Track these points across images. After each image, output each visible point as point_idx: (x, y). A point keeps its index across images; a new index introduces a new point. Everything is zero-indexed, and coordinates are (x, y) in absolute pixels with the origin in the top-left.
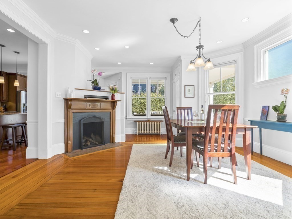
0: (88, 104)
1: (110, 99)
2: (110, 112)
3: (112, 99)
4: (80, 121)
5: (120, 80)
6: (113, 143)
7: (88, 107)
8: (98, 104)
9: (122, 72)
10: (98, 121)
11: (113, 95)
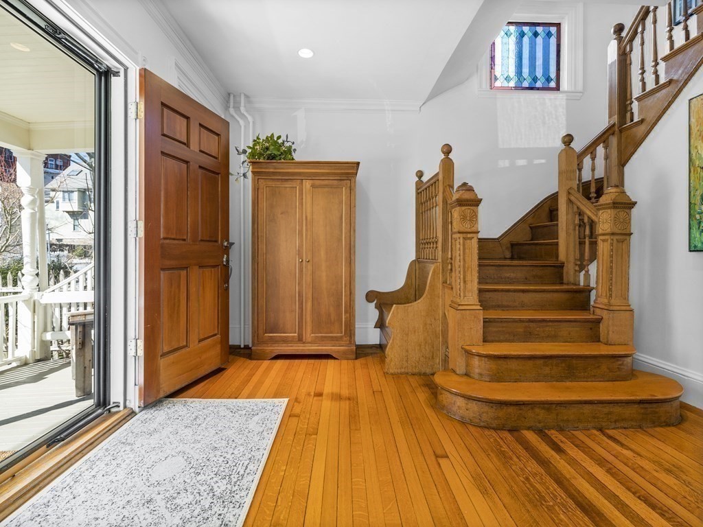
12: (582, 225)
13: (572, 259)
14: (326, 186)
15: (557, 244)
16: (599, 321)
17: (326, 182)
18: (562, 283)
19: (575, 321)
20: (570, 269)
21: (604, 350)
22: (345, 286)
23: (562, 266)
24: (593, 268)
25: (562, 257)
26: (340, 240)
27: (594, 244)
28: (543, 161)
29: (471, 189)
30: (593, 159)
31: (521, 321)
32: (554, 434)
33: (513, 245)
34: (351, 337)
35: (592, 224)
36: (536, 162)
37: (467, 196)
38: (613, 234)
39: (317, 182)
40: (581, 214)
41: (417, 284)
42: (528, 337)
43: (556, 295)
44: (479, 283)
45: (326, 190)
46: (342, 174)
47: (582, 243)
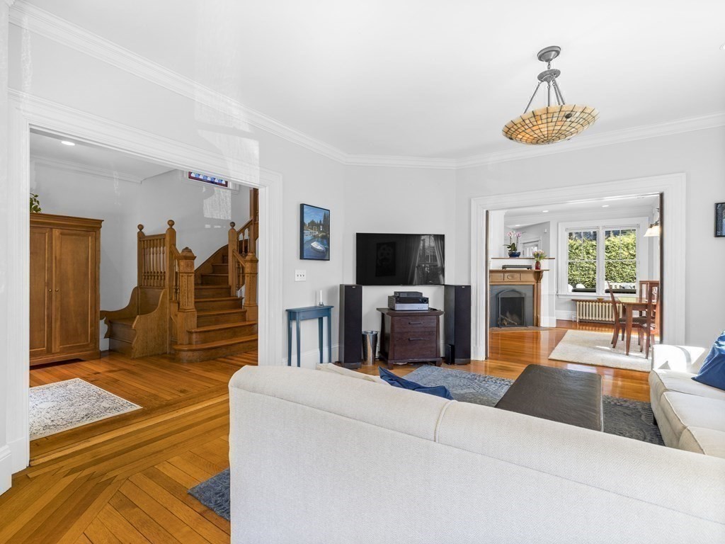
0: (506, 275)
1: (534, 269)
2: (534, 285)
3: (537, 268)
4: (498, 294)
5: (547, 234)
6: (537, 325)
7: (506, 279)
8: (518, 275)
9: (549, 222)
10: (517, 296)
11: (538, 263)
12: (239, 268)
13: (234, 284)
14: (75, 235)
15: (228, 276)
16: (245, 312)
17: (75, 232)
18: (230, 296)
19: (236, 313)
20: (233, 289)
21: (247, 323)
22: (91, 307)
23: (230, 288)
24: (243, 288)
25: (230, 283)
26: (86, 274)
27: (244, 277)
28: (219, 227)
29: (190, 251)
30: (244, 235)
31: (214, 315)
32: (230, 357)
33: (202, 276)
34: (95, 344)
35: (243, 268)
36: (216, 227)
37: (189, 254)
38: (251, 273)
39: (66, 231)
40: (238, 262)
41: (139, 303)
42: (217, 322)
43: (228, 302)
44: (195, 298)
45: (74, 237)
46: (90, 227)
47: (239, 276)
